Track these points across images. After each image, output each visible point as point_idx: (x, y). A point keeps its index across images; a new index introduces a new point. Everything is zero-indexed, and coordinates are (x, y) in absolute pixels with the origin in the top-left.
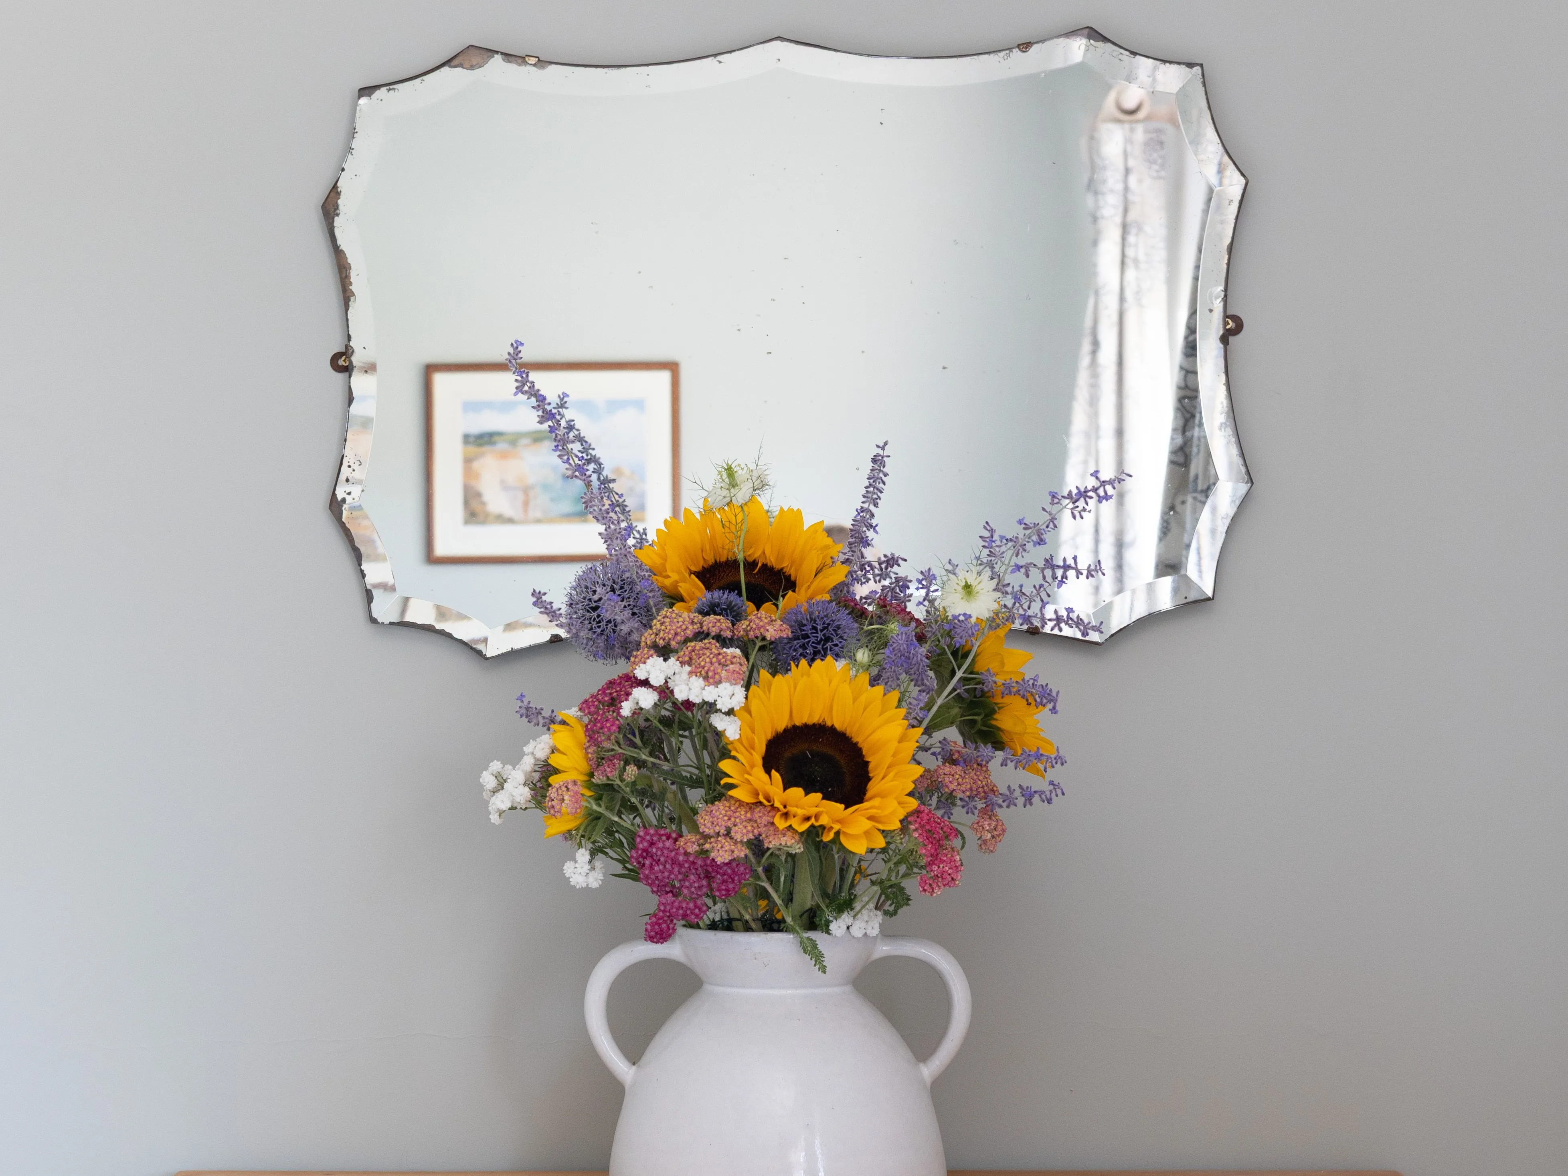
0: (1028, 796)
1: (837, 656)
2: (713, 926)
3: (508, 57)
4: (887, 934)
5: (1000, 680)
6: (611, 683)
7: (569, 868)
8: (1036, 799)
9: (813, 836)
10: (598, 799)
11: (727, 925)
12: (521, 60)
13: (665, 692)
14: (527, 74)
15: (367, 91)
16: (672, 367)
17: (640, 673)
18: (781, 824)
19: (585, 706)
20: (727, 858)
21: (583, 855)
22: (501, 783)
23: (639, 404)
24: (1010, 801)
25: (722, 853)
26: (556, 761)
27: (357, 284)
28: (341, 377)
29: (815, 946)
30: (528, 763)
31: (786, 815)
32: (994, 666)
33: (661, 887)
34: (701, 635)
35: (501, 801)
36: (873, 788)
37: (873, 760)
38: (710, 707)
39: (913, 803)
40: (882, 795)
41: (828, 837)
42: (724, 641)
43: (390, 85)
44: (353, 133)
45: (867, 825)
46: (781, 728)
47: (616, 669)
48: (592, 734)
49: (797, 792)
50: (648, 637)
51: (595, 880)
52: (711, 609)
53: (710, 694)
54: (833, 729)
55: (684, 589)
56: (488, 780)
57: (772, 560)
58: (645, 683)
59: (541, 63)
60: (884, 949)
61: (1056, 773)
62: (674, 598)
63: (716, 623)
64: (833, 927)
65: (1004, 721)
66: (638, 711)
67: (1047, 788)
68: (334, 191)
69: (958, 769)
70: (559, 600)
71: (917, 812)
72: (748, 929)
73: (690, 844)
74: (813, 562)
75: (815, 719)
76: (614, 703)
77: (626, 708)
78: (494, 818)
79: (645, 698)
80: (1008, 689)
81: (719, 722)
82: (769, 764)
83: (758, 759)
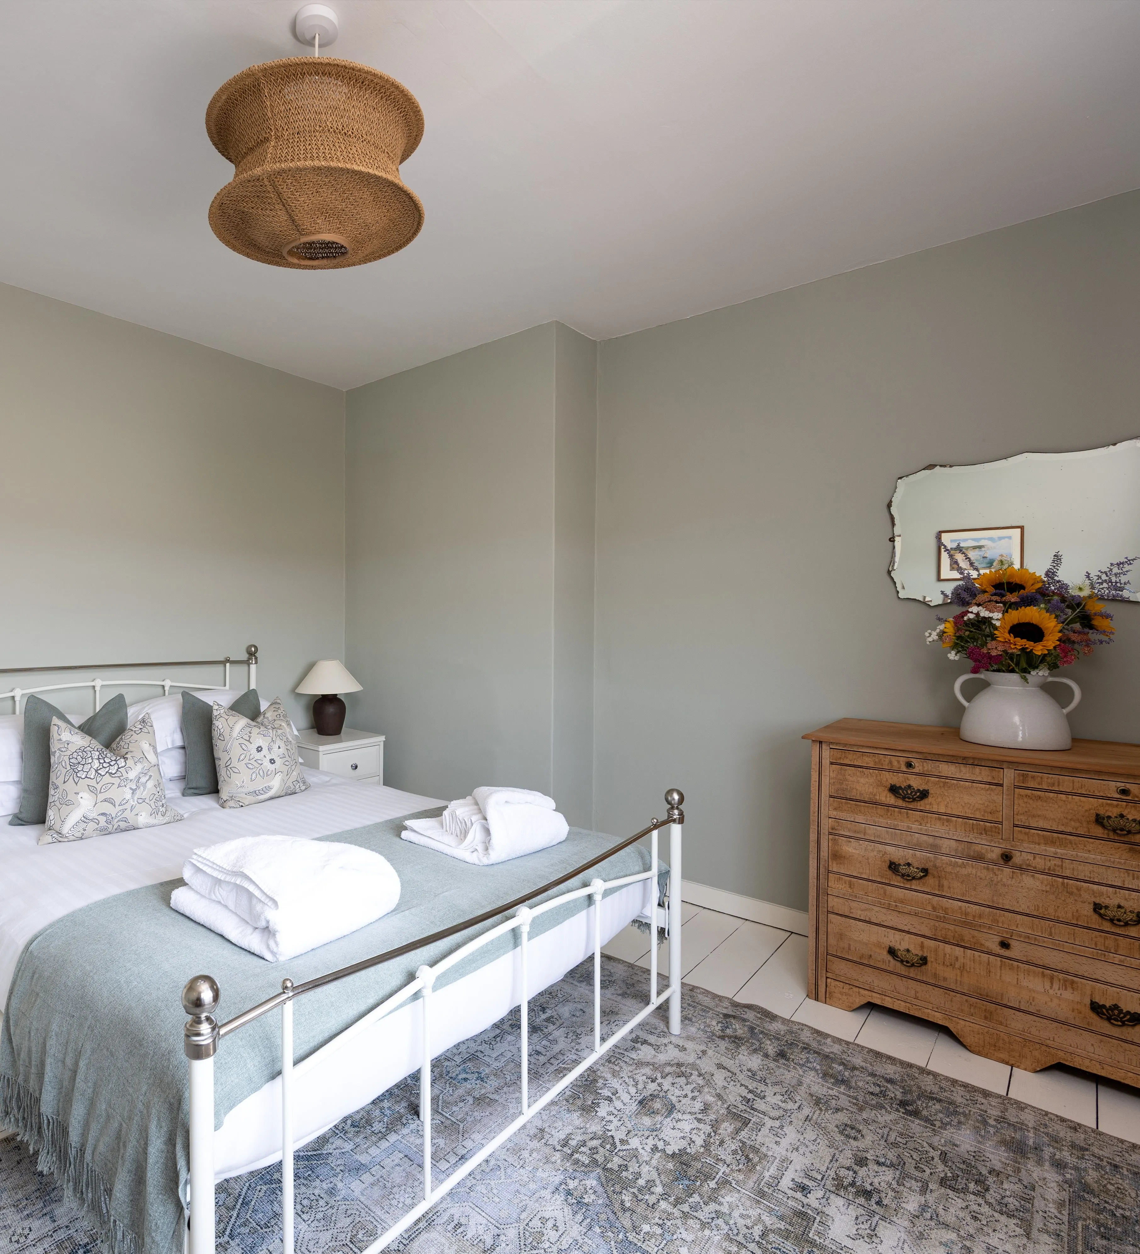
0: (1101, 642)
1: (1035, 606)
2: (994, 671)
3: (941, 466)
4: (1051, 675)
5: (1092, 612)
6: (963, 612)
7: (949, 655)
8: (1104, 643)
9: (1023, 650)
10: (957, 640)
11: (999, 671)
12: (945, 466)
13: (977, 614)
14: (947, 470)
15: (900, 478)
16: (1022, 528)
17: (970, 610)
18: (1013, 646)
19: (954, 618)
20: (995, 654)
21: (953, 653)
22: (930, 634)
23: (1010, 538)
24: (1095, 643)
25: (994, 653)
26: (946, 630)
27: (896, 522)
28: (892, 543)
29: (1025, 677)
30: (938, 631)
31: (1015, 645)
32: (1091, 609)
33: (975, 661)
34: (989, 601)
35: (930, 639)
36: (1045, 638)
37: (1045, 632)
38: (991, 618)
39: (1058, 643)
40: (1047, 641)
41: (1028, 650)
42: (997, 602)
43: (907, 476)
44: (896, 488)
45: (1042, 648)
46: (1015, 623)
47: (964, 609)
48: (955, 623)
49: (1018, 639)
50: (974, 601)
51: (957, 658)
52: (995, 594)
53: (991, 615)
54: (1033, 624)
55: (987, 590)
56: (927, 634)
57: (1018, 582)
58: (972, 612)
59: (951, 466)
60: (1050, 679)
61: (1112, 636)
62: (985, 592)
63: (995, 598)
64: (1032, 673)
65: (1095, 622)
66: (969, 619)
67: (1108, 640)
68: (891, 502)
69: (1076, 635)
70: (949, 592)
71: (1059, 645)
72: (1004, 672)
73: (985, 651)
74: (1031, 582)
75: (1027, 621)
76: (963, 617)
77: (966, 618)
78: (928, 643)
79: (971, 616)
80: (1095, 614)
81: (994, 622)
82: (1010, 632)
83: (1007, 631)
